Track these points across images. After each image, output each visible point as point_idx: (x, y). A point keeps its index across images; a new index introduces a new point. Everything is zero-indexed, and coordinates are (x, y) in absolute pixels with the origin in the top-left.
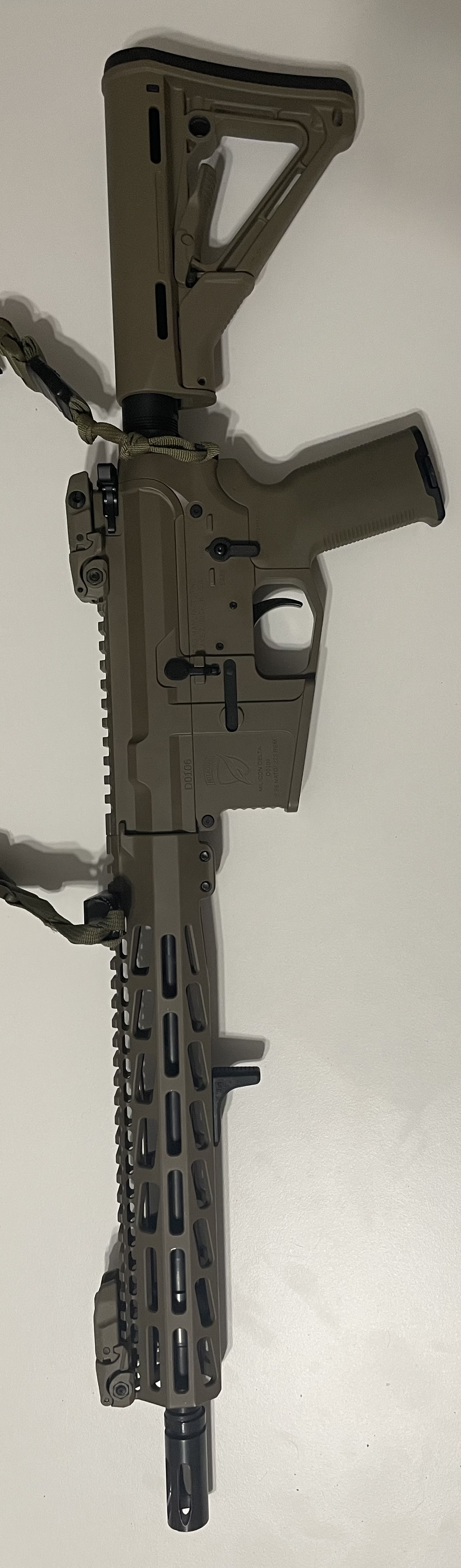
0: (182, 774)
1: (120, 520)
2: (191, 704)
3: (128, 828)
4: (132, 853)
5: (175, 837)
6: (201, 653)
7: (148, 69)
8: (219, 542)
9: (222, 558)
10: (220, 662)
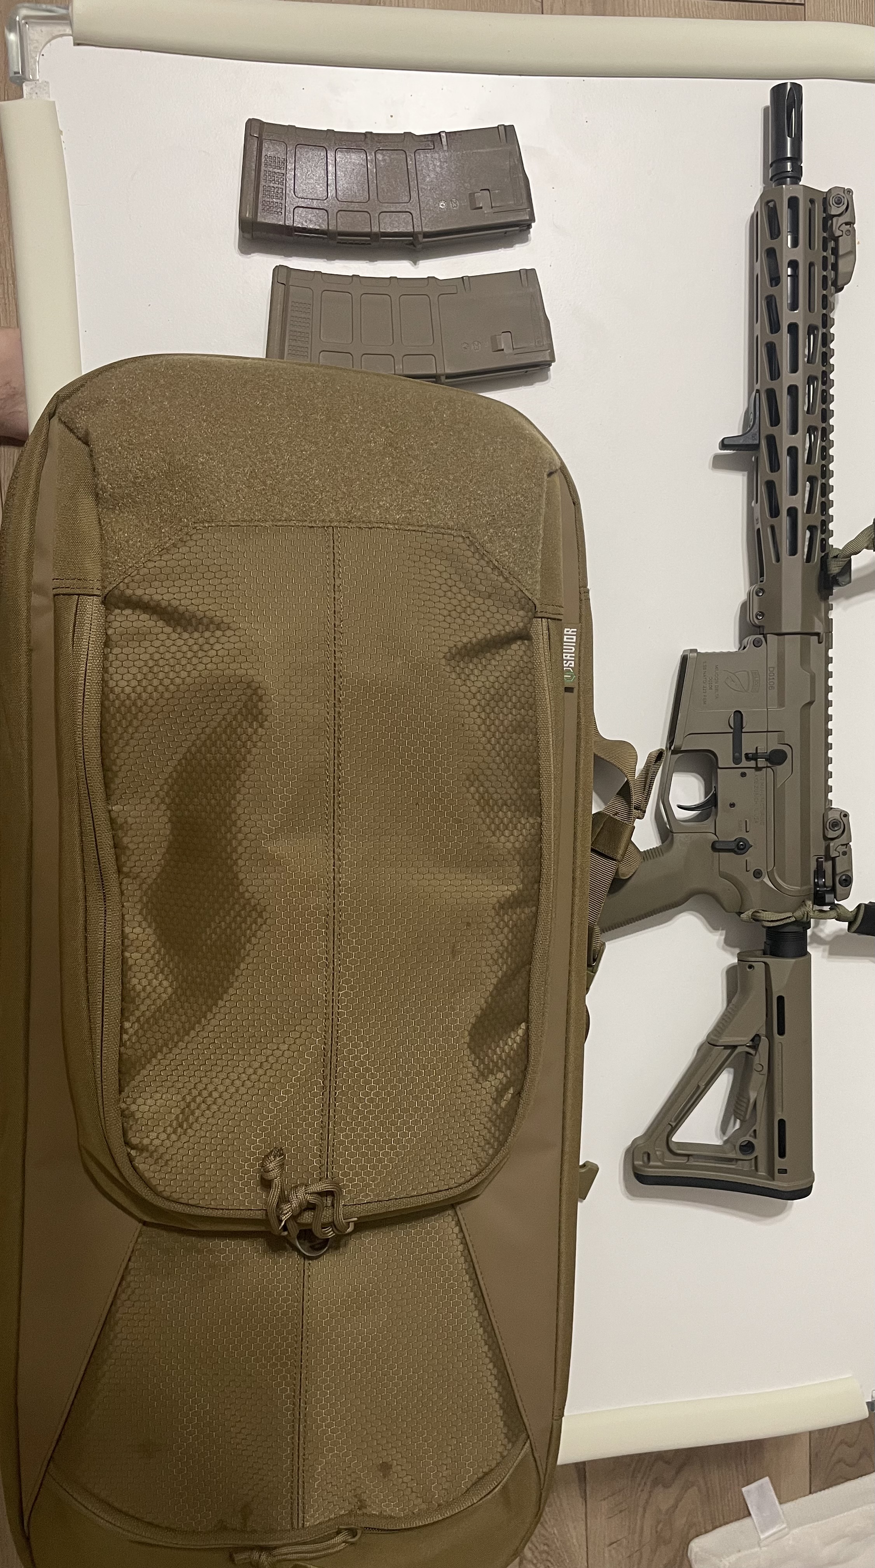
0: (776, 678)
1: (813, 866)
2: (767, 732)
3: (816, 638)
4: (816, 619)
5: (784, 631)
6: (758, 769)
7: (785, 1185)
8: (742, 851)
9: (741, 839)
10: (744, 763)
